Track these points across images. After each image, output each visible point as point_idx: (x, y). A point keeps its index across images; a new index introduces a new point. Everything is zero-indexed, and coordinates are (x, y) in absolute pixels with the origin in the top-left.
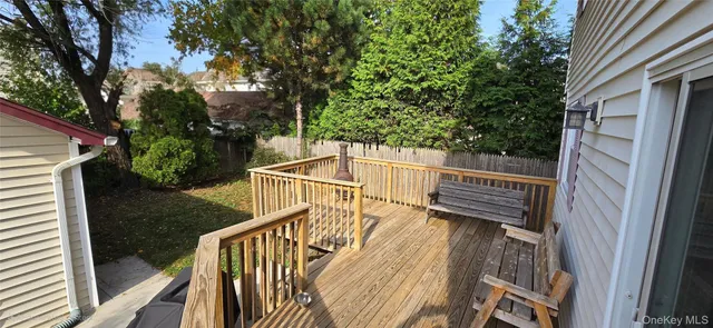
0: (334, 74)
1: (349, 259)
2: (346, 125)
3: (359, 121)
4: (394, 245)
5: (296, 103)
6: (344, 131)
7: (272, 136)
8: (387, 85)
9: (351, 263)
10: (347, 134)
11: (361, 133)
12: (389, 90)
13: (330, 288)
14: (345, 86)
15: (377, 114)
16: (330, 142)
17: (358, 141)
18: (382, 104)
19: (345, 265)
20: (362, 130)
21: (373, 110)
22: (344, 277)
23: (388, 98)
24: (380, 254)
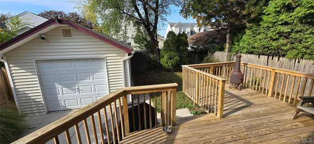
0: (249, 14)
1: (209, 121)
2: (256, 45)
3: (265, 42)
4: (247, 124)
5: (226, 34)
6: (255, 48)
7: (215, 52)
8: (291, 14)
9: (209, 124)
10: (256, 50)
11: (266, 49)
12: (293, 18)
13: (186, 130)
14: (257, 20)
15: (281, 36)
16: (245, 55)
17: (264, 54)
18: (286, 29)
19: (204, 123)
20: (268, 47)
21: (278, 33)
22: (198, 129)
23: (291, 24)
24: (231, 126)
